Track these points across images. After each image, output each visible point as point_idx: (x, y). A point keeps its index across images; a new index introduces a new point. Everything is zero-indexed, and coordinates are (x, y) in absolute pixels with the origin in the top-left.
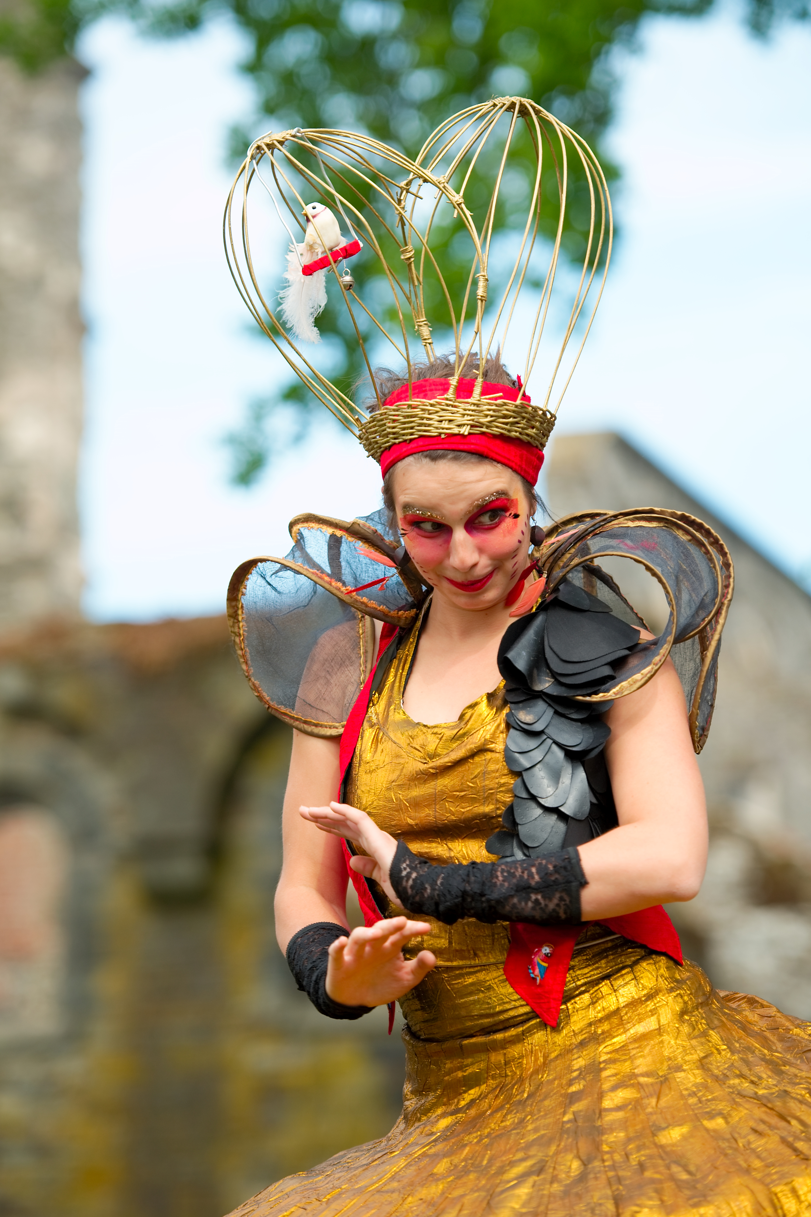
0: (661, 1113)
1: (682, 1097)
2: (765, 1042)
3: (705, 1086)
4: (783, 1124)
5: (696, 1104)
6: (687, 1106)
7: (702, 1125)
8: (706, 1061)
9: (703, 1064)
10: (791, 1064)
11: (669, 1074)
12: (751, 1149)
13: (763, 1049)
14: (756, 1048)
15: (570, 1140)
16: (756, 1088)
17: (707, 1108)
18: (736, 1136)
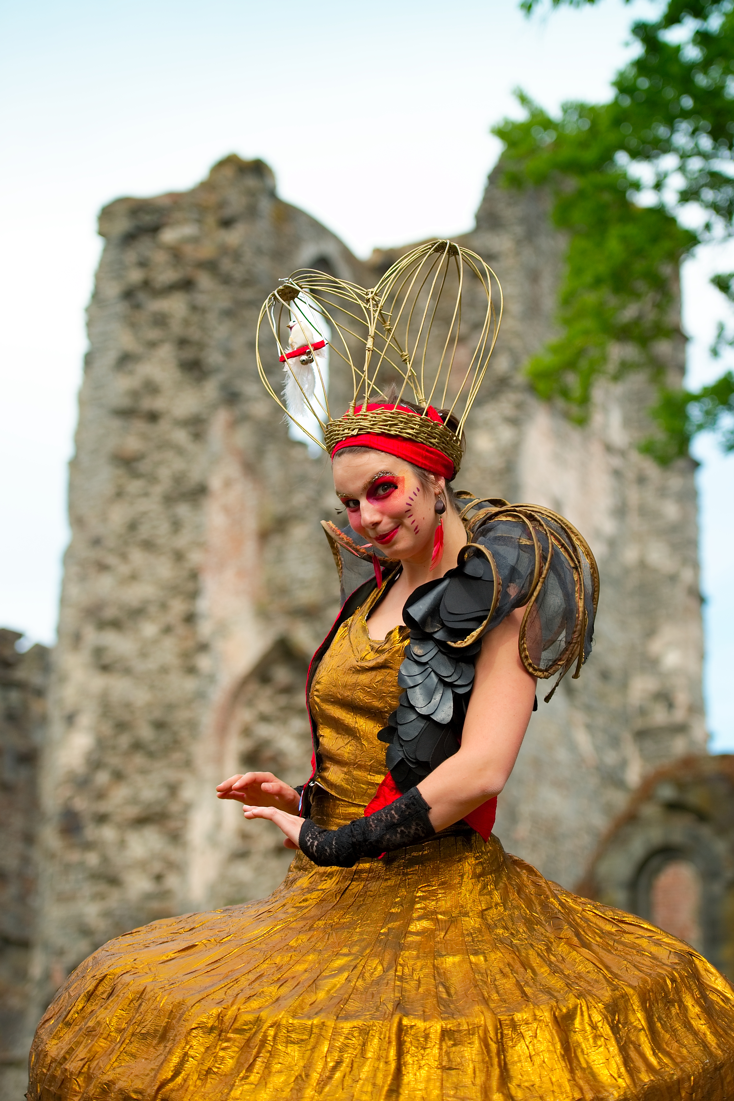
0: (444, 944)
1: (463, 935)
2: (530, 905)
3: (480, 931)
4: (522, 970)
5: (470, 942)
6: (464, 942)
7: (469, 958)
8: (486, 912)
9: (482, 914)
10: (541, 924)
11: (459, 916)
12: (495, 984)
13: (526, 910)
14: (523, 908)
15: (380, 948)
16: (513, 938)
17: (476, 946)
18: (489, 972)
